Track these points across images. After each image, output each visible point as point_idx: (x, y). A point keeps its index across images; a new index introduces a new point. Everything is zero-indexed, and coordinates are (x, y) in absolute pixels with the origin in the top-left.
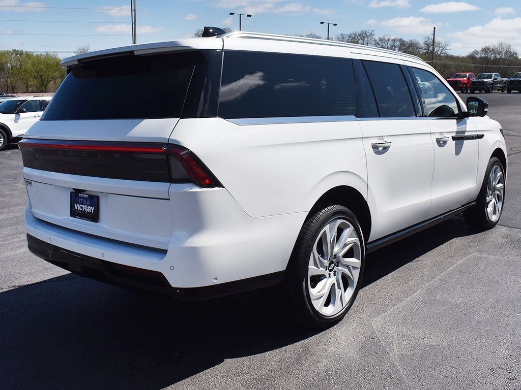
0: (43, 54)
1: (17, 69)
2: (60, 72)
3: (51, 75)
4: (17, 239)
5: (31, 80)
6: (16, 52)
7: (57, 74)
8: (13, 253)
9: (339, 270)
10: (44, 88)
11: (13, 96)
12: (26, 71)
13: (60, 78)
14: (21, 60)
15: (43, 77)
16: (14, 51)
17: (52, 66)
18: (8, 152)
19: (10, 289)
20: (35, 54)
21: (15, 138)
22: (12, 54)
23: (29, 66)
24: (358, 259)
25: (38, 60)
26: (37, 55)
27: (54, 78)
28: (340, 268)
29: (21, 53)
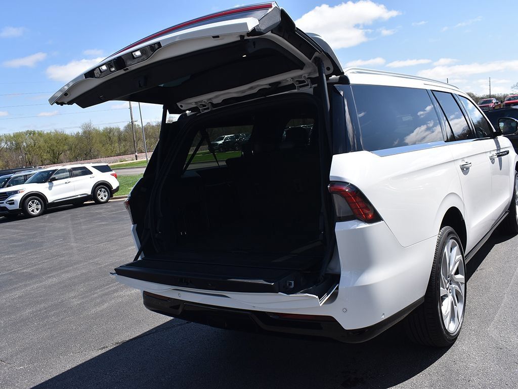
0: (52, 131)
1: (32, 147)
2: (68, 145)
3: (61, 148)
4: (95, 295)
5: (45, 154)
6: (30, 133)
7: (66, 147)
8: (99, 309)
9: (453, 288)
10: (56, 160)
11: (41, 168)
12: (40, 147)
13: (69, 150)
14: (35, 138)
15: (55, 151)
16: (28, 131)
17: (62, 140)
18: (47, 216)
19: (115, 346)
20: (45, 132)
21: (51, 203)
22: (26, 134)
23: (42, 143)
24: (462, 274)
25: (49, 137)
26: (48, 134)
27: (64, 151)
28: (453, 286)
29: (34, 133)
